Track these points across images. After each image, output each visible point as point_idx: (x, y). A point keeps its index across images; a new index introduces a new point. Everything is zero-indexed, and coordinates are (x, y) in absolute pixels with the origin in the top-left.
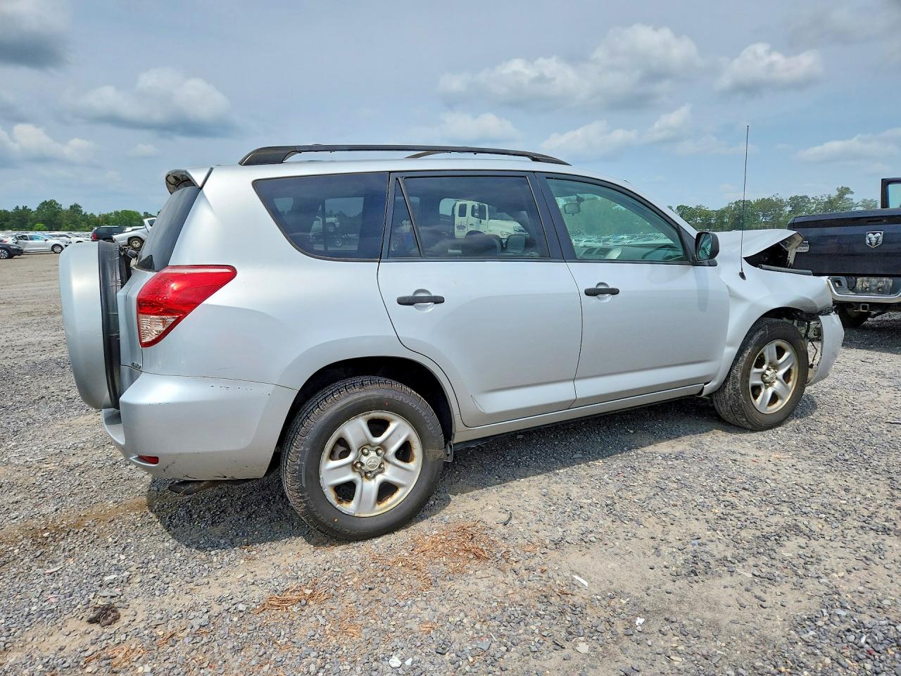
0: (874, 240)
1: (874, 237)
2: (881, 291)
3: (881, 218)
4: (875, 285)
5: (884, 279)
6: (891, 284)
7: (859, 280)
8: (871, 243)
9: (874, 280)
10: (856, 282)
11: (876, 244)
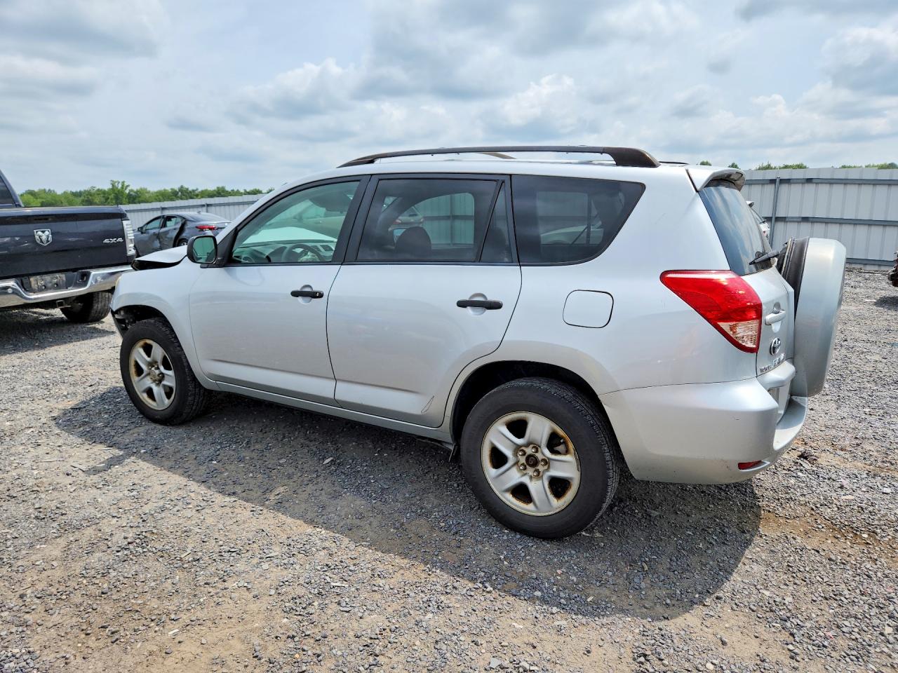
0: (44, 238)
1: (44, 235)
2: (58, 286)
3: (47, 217)
4: (51, 282)
5: (57, 275)
6: (64, 279)
7: (32, 279)
8: (41, 241)
9: (48, 278)
10: (30, 282)
11: (48, 241)
